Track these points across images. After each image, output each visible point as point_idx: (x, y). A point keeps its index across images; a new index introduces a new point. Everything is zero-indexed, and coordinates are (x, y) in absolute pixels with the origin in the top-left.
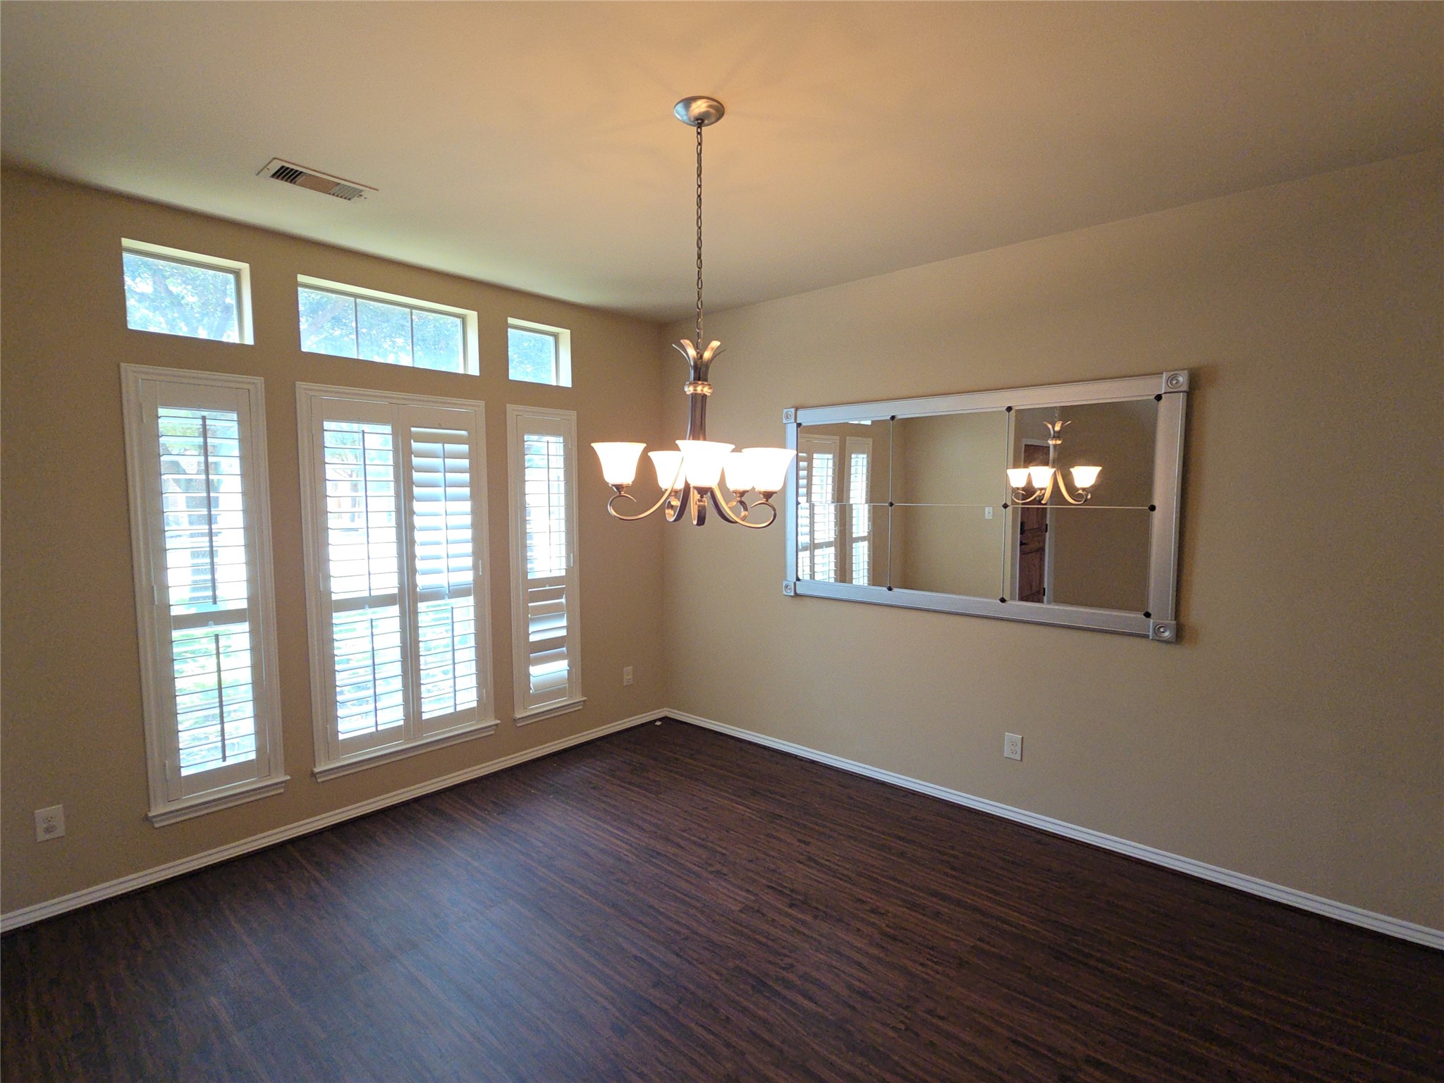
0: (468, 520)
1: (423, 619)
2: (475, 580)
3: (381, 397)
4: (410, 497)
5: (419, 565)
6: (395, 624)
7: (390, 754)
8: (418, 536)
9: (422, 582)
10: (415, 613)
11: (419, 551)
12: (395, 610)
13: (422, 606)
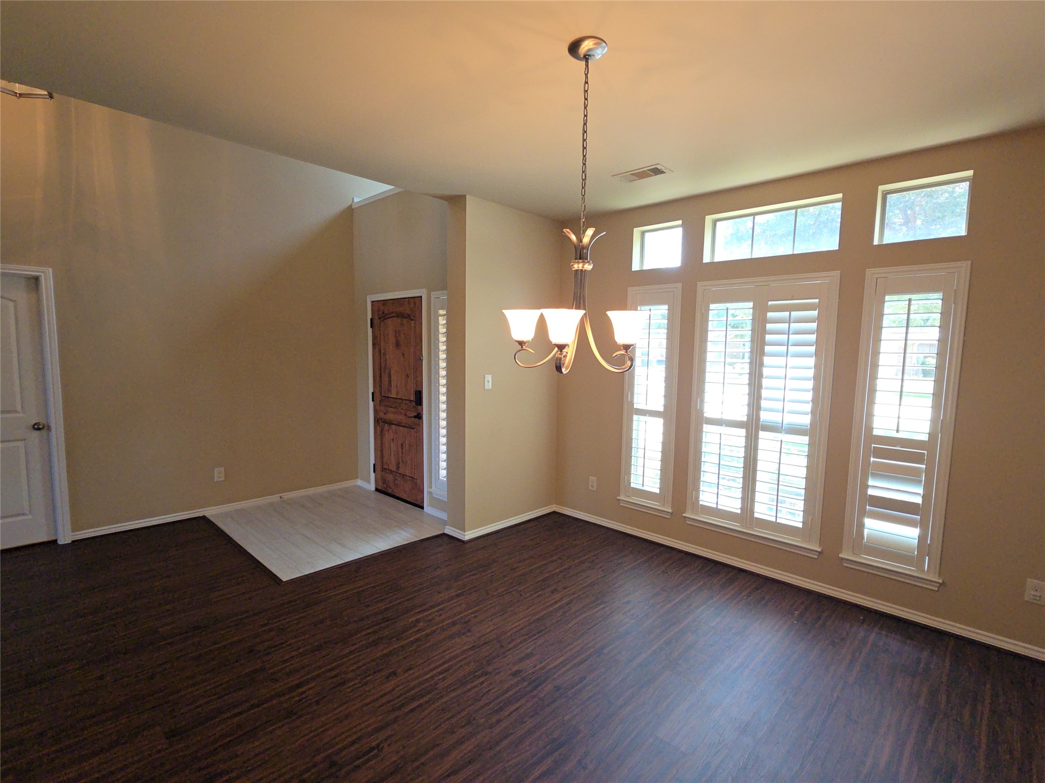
0: (811, 373)
1: (762, 444)
2: (811, 424)
3: (749, 283)
4: (762, 353)
5: (764, 404)
6: (742, 442)
7: (725, 527)
8: (765, 382)
9: (764, 416)
10: (757, 438)
11: (764, 393)
12: (743, 432)
13: (762, 434)
